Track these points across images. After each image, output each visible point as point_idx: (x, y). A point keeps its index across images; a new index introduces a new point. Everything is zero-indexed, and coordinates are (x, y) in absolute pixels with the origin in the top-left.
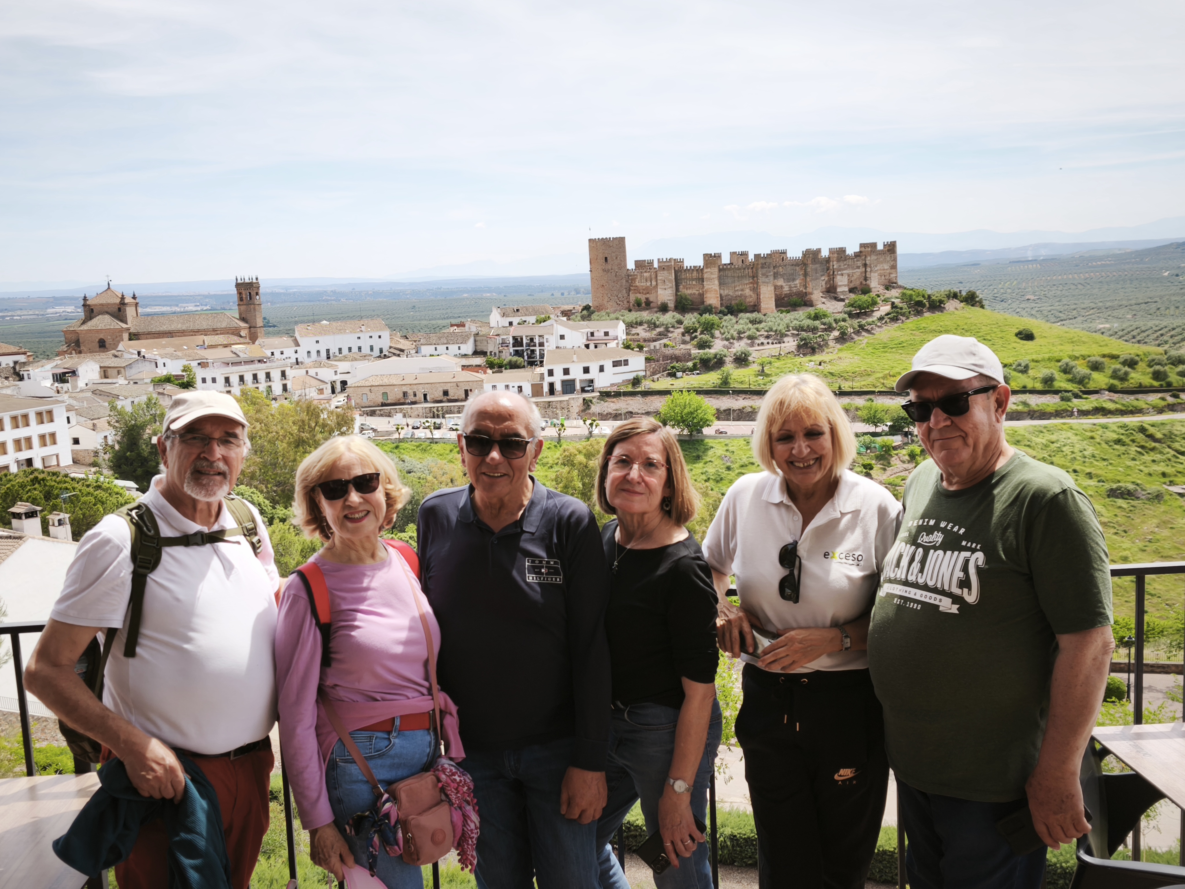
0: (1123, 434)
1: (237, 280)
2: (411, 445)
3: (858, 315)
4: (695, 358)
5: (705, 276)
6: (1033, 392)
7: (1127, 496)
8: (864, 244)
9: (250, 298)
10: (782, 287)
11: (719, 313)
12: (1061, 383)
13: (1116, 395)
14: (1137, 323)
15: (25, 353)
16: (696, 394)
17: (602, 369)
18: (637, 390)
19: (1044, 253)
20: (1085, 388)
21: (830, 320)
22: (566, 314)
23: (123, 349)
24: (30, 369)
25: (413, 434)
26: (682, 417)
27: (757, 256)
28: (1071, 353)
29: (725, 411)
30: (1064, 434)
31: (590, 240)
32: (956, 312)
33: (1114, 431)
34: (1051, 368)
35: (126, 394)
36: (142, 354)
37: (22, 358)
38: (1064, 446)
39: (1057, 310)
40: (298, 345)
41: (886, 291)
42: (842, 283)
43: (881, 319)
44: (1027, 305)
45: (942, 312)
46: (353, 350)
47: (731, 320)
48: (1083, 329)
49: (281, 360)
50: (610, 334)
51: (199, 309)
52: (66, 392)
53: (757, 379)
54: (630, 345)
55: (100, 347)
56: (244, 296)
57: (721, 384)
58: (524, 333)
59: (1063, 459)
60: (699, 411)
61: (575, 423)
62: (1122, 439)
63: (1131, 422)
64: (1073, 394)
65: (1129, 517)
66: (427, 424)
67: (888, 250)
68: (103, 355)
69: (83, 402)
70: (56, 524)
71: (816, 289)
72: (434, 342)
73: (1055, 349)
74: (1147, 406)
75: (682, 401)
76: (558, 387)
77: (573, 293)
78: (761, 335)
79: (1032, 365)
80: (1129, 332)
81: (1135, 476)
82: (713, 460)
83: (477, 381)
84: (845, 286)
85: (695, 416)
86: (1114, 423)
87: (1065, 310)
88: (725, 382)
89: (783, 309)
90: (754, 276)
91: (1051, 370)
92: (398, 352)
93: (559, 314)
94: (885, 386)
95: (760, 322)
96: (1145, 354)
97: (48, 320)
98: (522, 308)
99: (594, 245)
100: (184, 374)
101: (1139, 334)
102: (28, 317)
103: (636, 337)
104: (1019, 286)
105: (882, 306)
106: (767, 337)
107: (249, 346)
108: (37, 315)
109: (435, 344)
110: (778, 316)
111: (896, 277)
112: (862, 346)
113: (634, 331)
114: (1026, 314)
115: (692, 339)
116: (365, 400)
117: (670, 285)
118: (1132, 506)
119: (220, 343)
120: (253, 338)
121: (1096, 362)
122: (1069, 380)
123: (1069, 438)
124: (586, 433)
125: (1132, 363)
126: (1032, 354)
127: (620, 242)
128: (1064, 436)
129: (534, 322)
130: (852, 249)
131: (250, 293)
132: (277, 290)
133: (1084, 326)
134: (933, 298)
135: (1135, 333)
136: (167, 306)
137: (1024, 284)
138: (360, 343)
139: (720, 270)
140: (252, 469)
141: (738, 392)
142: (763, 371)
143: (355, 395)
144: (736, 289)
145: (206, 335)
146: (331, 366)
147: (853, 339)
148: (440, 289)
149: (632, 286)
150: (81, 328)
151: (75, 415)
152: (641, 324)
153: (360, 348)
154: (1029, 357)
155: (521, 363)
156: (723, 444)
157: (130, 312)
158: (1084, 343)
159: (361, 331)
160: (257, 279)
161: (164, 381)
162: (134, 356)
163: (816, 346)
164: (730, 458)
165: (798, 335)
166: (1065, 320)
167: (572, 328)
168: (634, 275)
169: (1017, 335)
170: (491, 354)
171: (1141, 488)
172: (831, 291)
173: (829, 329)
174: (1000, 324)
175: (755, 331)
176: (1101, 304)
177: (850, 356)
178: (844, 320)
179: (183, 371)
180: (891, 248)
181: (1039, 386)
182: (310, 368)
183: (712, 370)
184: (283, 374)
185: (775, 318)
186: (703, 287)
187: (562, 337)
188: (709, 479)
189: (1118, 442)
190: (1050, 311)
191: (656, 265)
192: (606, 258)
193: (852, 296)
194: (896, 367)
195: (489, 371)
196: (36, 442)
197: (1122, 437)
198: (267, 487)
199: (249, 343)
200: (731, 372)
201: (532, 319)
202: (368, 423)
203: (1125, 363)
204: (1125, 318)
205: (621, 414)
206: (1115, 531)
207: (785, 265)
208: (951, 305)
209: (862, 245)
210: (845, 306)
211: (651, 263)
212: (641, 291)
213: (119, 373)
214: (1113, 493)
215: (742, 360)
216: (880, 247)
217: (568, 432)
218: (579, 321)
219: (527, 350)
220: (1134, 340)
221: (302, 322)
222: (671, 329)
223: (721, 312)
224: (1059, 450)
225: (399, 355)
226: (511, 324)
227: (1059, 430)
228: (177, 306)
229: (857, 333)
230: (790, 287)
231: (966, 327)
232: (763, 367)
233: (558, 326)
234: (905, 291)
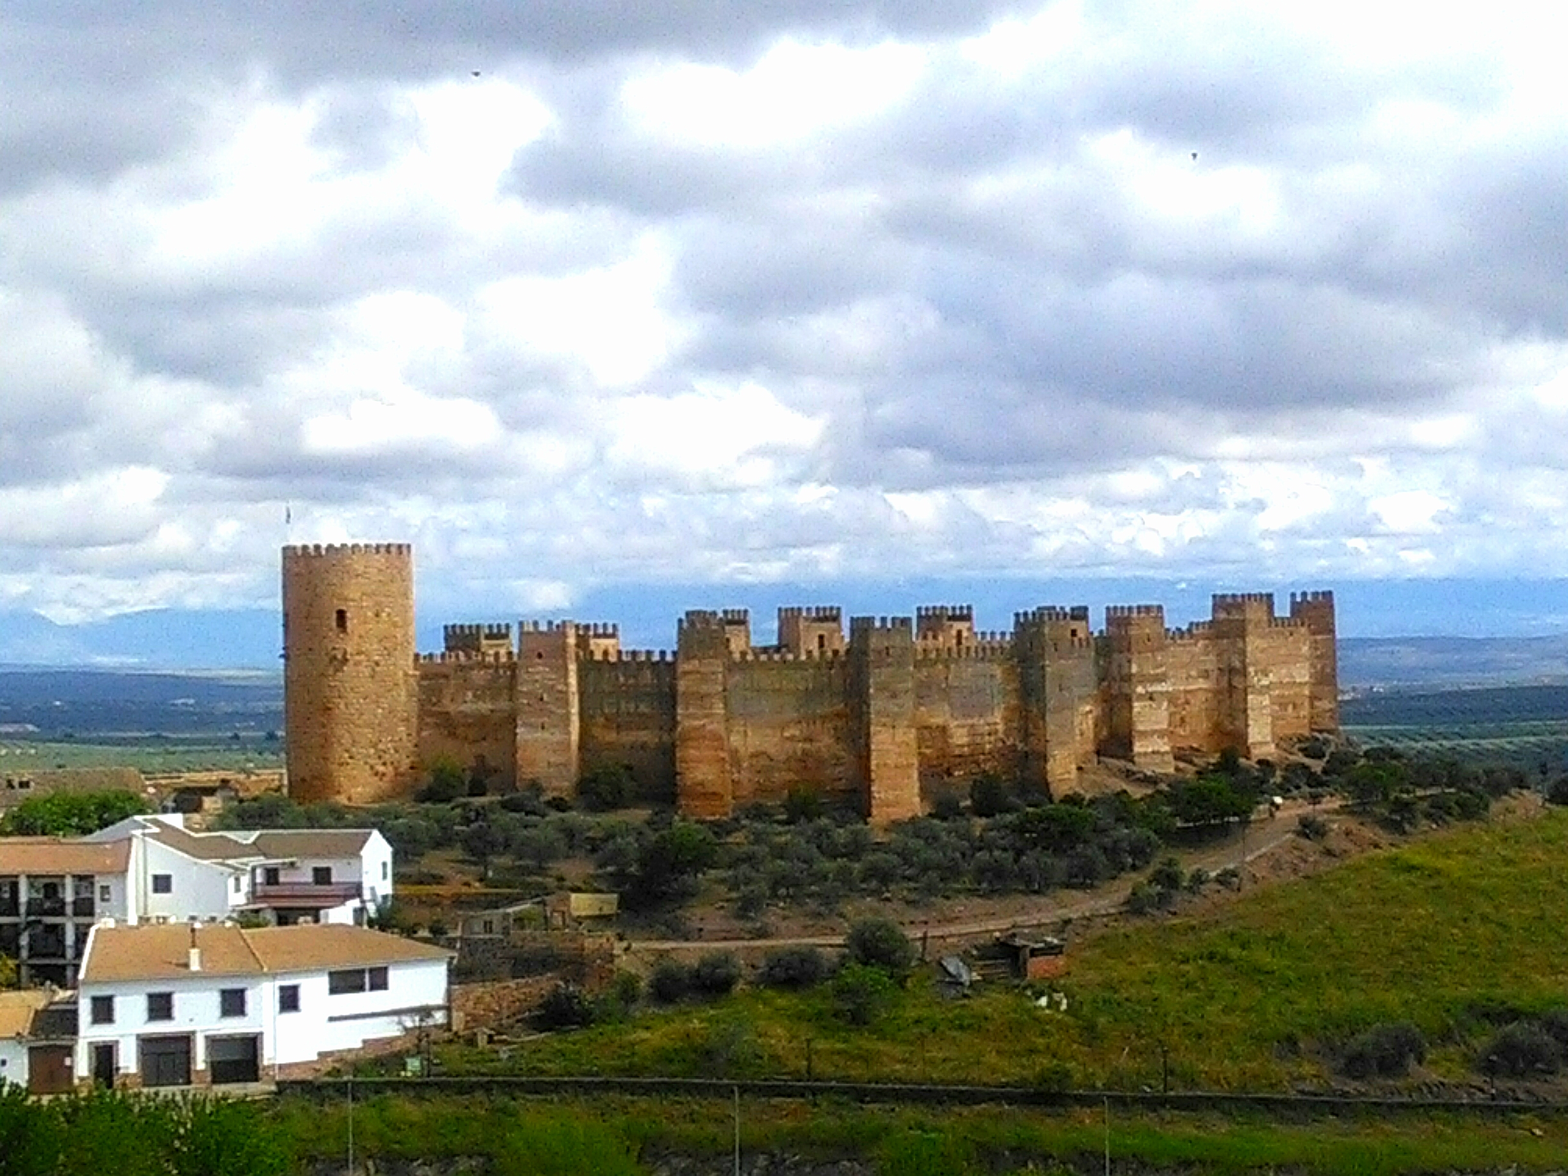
5: (682, 685)
8: (1228, 597)
10: (944, 730)
17: (289, 1000)
27: (862, 625)
31: (289, 551)
42: (1151, 723)
50: (334, 878)
54: (402, 916)
58: (25, 862)
67: (1308, 623)
76: (130, 1060)
84: (1161, 734)
90: (853, 695)
99: (301, 568)
103: (426, 889)
113: (423, 868)
127: (396, 559)
130: (1185, 610)
144: (788, 733)
149: (429, 713)
167: (198, 851)
168: (438, 676)
172: (1111, 752)
180: (1318, 612)
186: (675, 723)
187: (162, 885)
191: (513, 643)
192: (341, 615)
207: (965, 658)
209: (1218, 603)
211: (496, 635)
212: (460, 732)
218: (230, 828)
219: (29, 924)
230: (973, 731)
233: (151, 843)
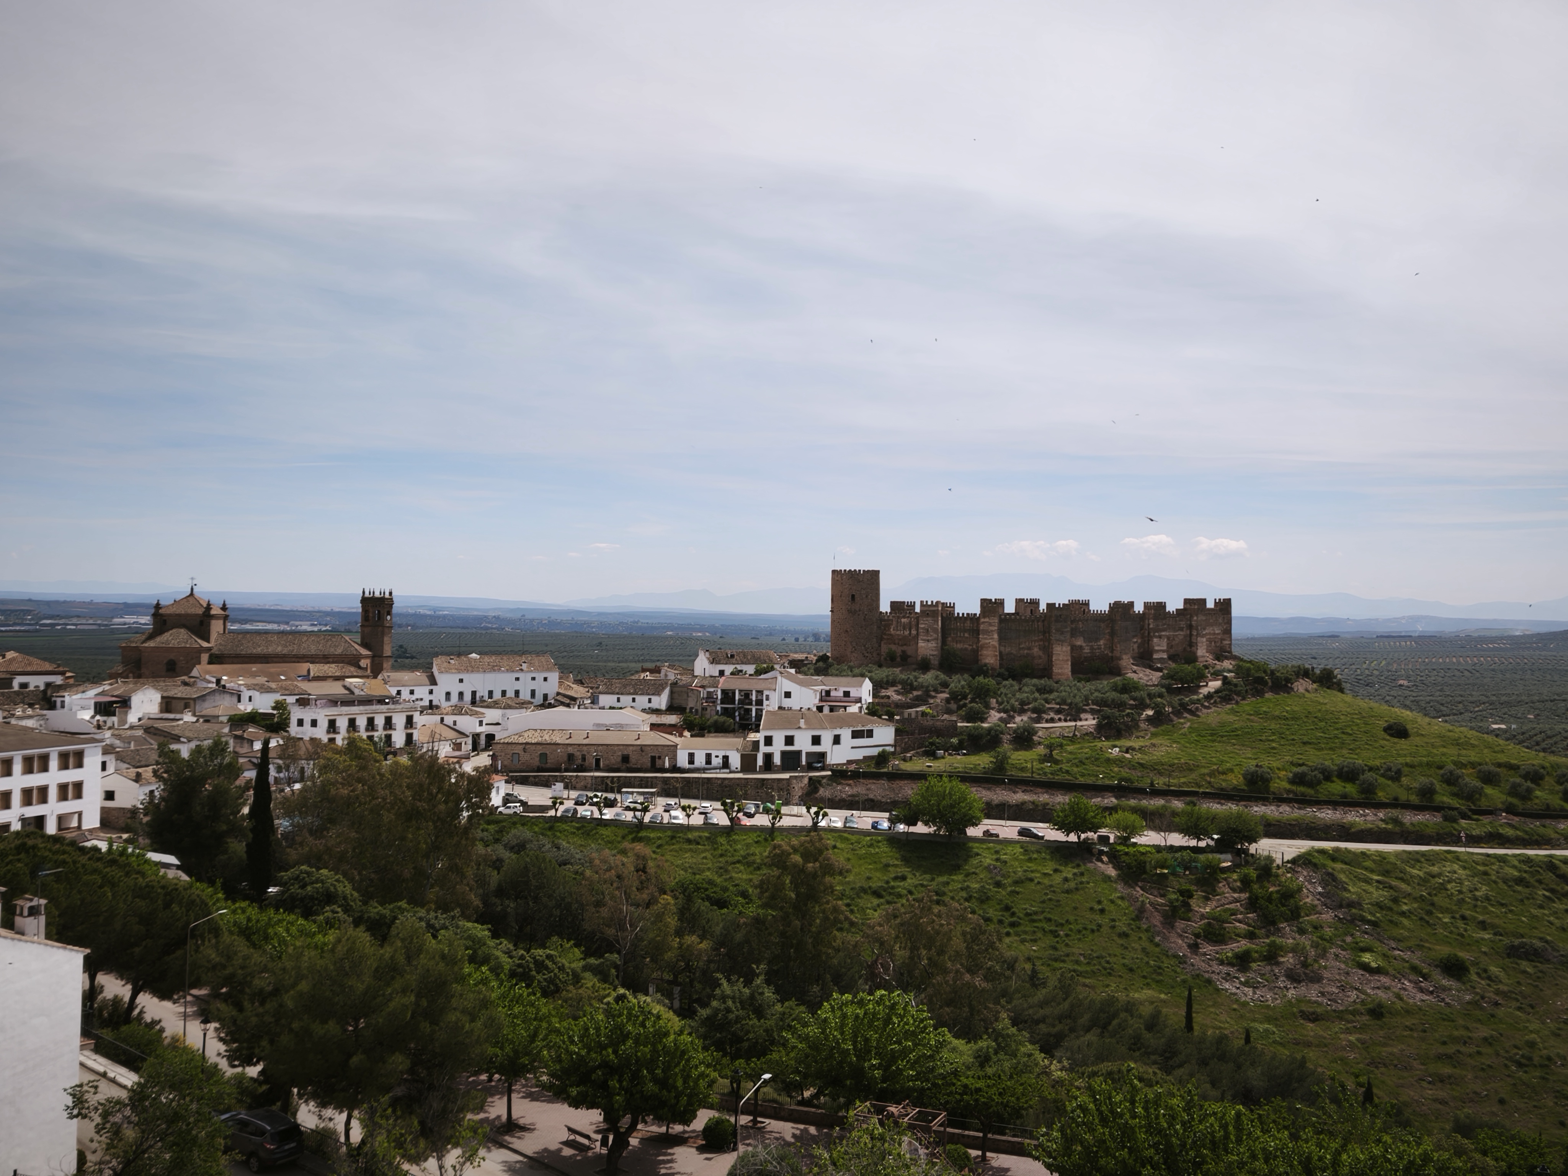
0: (1526, 872)
1: (364, 592)
2: (571, 827)
3: (1179, 691)
4: (961, 734)
5: (982, 627)
6: (1407, 806)
7: (1533, 958)
8: (1189, 600)
9: (379, 618)
10: (1081, 647)
11: (997, 676)
12: (1444, 798)
13: (1517, 819)
14: (1541, 725)
15: (63, 673)
16: (961, 781)
17: (837, 740)
18: (882, 771)
19: (1420, 628)
20: (1475, 806)
21: (1144, 694)
22: (797, 665)
23: (198, 675)
24: (66, 694)
25: (575, 811)
26: (939, 811)
27: (1050, 606)
28: (1455, 758)
29: (997, 806)
30: (1448, 867)
31: (834, 572)
32: (1307, 695)
33: (1514, 867)
34: (1431, 776)
35: (190, 735)
36: (223, 683)
37: (58, 680)
38: (1449, 882)
39: (1438, 702)
40: (433, 682)
41: (1216, 662)
42: (1160, 647)
43: (1209, 696)
44: (1400, 693)
45: (1288, 693)
46: (508, 695)
47: (1012, 686)
48: (1472, 728)
49: (409, 701)
50: (851, 695)
51: (316, 629)
52: (110, 728)
53: (1042, 766)
54: (877, 710)
55: (168, 670)
56: (371, 615)
57: (994, 769)
58: (738, 685)
59: (1447, 900)
60: (963, 805)
61: (795, 809)
62: (1525, 878)
63: (1537, 855)
64: (1460, 813)
65: (1537, 986)
66: (595, 800)
67: (1221, 610)
68: (169, 682)
69: (129, 743)
70: (26, 913)
71: (1126, 654)
72: (617, 690)
73: (1435, 751)
74: (1557, 836)
75: (940, 789)
76: (777, 760)
77: (811, 639)
78: (1050, 709)
79: (1406, 770)
80: (1531, 737)
81: (1543, 929)
82: (977, 871)
83: (668, 746)
84: (1163, 651)
85: (955, 810)
86: (1514, 856)
87: (1448, 703)
88: (1000, 766)
89: (1081, 676)
90: (1046, 632)
91: (1431, 779)
92: (568, 701)
93: (786, 665)
94: (1212, 787)
95: (1051, 691)
96: (1552, 767)
97: (113, 631)
98: (738, 654)
99: (839, 578)
100: (275, 712)
101: (1544, 740)
102: (86, 627)
103: (885, 700)
104: (1390, 668)
105: (1210, 680)
106: (1058, 712)
107: (368, 681)
108: (99, 625)
109: (618, 694)
110: (1075, 685)
111: (1230, 644)
112: (1182, 731)
113: (884, 693)
114: (1398, 704)
115: (960, 708)
116: (516, 761)
117: (935, 635)
118: (1541, 971)
119: (330, 674)
120: (376, 671)
121: (1489, 773)
122: (1455, 795)
123: (1455, 872)
124: (809, 823)
125: (1536, 777)
126: (1405, 756)
127: (874, 575)
128: (1448, 869)
129: (752, 672)
130: (1174, 605)
131: (379, 612)
132: (422, 611)
133: (1473, 724)
134: (1278, 674)
135: (1538, 738)
136: (274, 622)
137: (1395, 666)
138: (518, 686)
139: (1001, 621)
140: (343, 847)
141: (1017, 783)
142: (1051, 755)
143: (503, 754)
144: (1022, 646)
145: (312, 663)
146: (477, 713)
147: (1172, 721)
148: (637, 622)
149: (885, 634)
150: (146, 645)
151: (114, 760)
152: (893, 684)
153: (517, 693)
154: (1401, 760)
155: (729, 726)
156: (992, 851)
157: (216, 627)
158: (1473, 746)
159: (522, 670)
160: (391, 593)
161: (246, 721)
162: (210, 685)
163: (1122, 726)
164: (1001, 870)
165: (1098, 711)
166: (1449, 715)
167: (801, 683)
168: (888, 620)
169: (1385, 730)
170: (691, 712)
171: (1552, 947)
172: (1145, 658)
173: (1143, 706)
174: (1364, 715)
175: (1043, 702)
176: (1494, 698)
177: (1167, 743)
178: (1161, 696)
179: (274, 708)
180: (1224, 606)
181: (1414, 799)
182: (447, 714)
183: (983, 751)
184: (410, 721)
185: (1071, 688)
186: (978, 641)
187: (788, 695)
188: (971, 897)
189: (1520, 881)
190: (1429, 703)
191: (918, 609)
192: (853, 596)
193: (1173, 665)
194: (1227, 762)
195: (687, 734)
196: (53, 793)
197: (1525, 875)
198: (360, 874)
199: (367, 677)
200: (1009, 754)
201: (750, 669)
202: (515, 793)
203: (1526, 776)
204: (1526, 717)
205: (858, 802)
206: (1518, 1004)
207: (1087, 620)
208: (1301, 686)
209: (1187, 601)
210: (1162, 678)
211: (912, 605)
212: (897, 642)
213: (186, 706)
214: (1515, 952)
215: (1024, 739)
216: (1210, 605)
217: (786, 822)
218: (812, 675)
219: (739, 708)
220: (1537, 747)
221: (442, 654)
222: (933, 694)
223: (1000, 675)
224: (1443, 887)
225: (568, 706)
226: (722, 673)
227: (1442, 859)
228: (287, 623)
229: (1178, 713)
230: (1092, 648)
231: (1319, 715)
232: (1051, 751)
233: (784, 680)
234: (1241, 663)
